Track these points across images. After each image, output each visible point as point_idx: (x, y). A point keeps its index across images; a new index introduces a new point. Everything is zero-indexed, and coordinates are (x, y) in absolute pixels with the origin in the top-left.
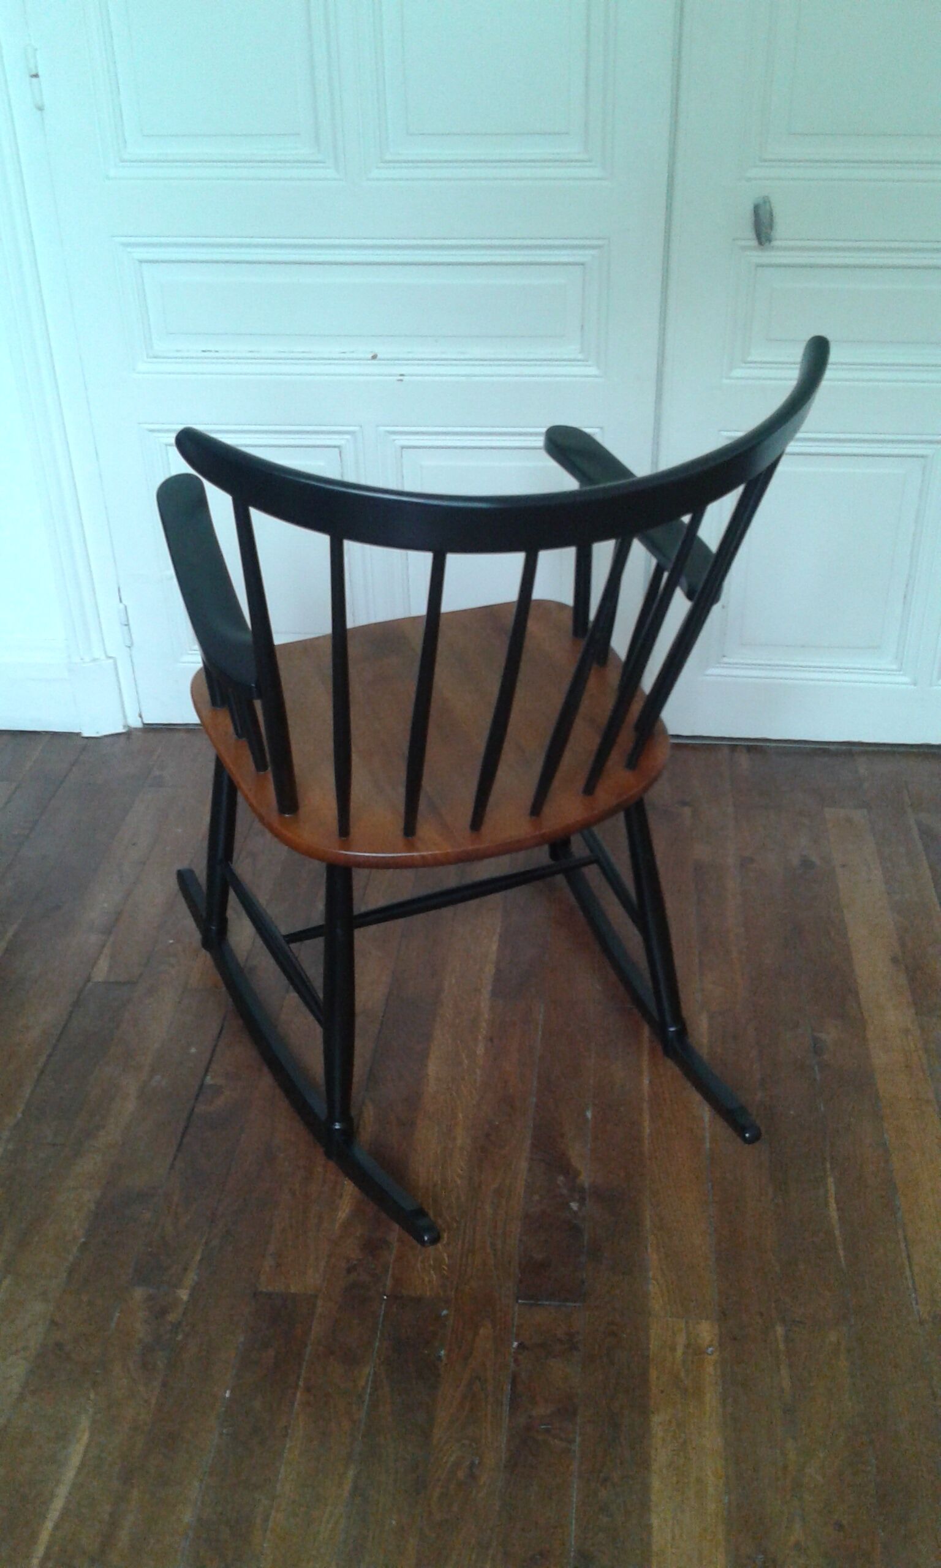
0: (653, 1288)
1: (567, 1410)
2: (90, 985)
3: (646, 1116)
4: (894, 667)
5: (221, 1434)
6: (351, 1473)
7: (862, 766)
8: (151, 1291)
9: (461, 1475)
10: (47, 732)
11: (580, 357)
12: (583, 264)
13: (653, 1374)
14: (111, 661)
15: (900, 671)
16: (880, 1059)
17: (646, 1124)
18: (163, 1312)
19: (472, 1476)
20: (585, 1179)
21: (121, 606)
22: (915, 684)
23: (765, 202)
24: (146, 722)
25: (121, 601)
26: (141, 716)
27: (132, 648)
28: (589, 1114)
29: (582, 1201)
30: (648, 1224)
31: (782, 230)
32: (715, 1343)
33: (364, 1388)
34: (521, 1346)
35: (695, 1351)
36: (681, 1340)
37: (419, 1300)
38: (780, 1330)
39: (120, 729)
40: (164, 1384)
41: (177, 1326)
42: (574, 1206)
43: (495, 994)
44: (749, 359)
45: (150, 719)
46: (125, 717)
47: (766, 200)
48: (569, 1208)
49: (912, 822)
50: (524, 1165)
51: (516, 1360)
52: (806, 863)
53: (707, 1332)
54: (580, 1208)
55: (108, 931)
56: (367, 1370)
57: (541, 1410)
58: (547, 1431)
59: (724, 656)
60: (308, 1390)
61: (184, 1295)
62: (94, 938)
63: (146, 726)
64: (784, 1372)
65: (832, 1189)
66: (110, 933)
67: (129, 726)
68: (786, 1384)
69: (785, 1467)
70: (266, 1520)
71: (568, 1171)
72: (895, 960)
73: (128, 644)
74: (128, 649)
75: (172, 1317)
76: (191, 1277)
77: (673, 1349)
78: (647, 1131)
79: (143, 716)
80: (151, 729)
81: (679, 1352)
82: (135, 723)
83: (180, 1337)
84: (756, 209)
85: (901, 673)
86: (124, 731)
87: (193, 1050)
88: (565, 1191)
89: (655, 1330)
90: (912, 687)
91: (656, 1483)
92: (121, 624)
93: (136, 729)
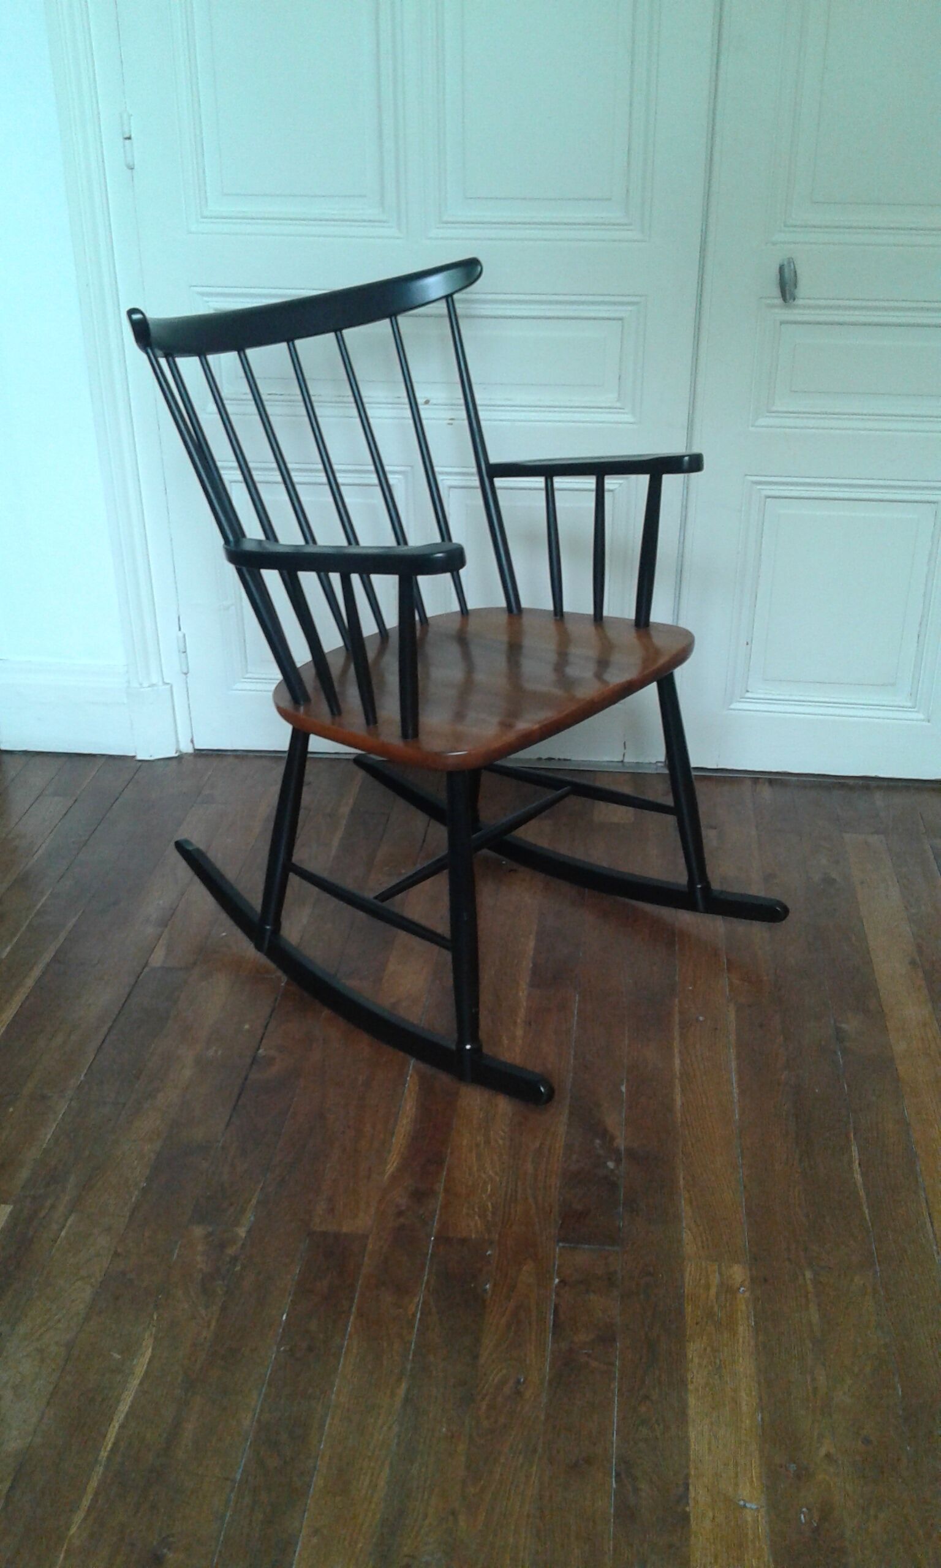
0: (687, 1236)
1: (606, 1338)
2: (147, 969)
3: (678, 1089)
4: (909, 704)
5: (278, 1351)
6: (404, 1386)
7: (879, 799)
8: (210, 1229)
9: (507, 1390)
10: (103, 755)
11: (618, 405)
12: (621, 319)
13: (689, 1309)
14: (168, 687)
15: (914, 708)
16: (900, 1047)
17: (678, 1096)
18: (222, 1246)
19: (519, 1393)
20: (621, 1143)
21: (180, 634)
22: (929, 721)
23: (789, 263)
24: (198, 747)
25: (180, 629)
26: (192, 741)
27: (188, 675)
28: (623, 1089)
29: (618, 1161)
30: (682, 1182)
31: (804, 289)
32: (746, 1283)
33: (414, 1315)
34: (563, 1282)
35: (728, 1290)
36: (715, 1280)
37: (463, 1241)
38: (809, 1275)
39: (172, 754)
40: (224, 1308)
41: (234, 1259)
42: (611, 1165)
43: (532, 985)
44: (774, 409)
45: (201, 745)
46: (178, 741)
47: (791, 261)
48: (607, 1167)
49: (927, 847)
50: (563, 1128)
51: (558, 1295)
52: (829, 881)
53: (738, 1273)
54: (616, 1167)
55: (164, 923)
56: (419, 1299)
57: (582, 1337)
58: (589, 1356)
59: (748, 691)
60: (361, 1315)
61: (242, 1232)
62: (150, 930)
63: (197, 752)
64: (813, 1308)
65: (855, 1154)
66: (166, 926)
67: (180, 752)
68: (815, 1318)
69: (815, 1389)
70: (322, 1426)
71: (605, 1135)
72: (913, 963)
73: (185, 671)
74: (184, 676)
75: (231, 1251)
76: (249, 1218)
77: (707, 1287)
78: (679, 1103)
79: (195, 742)
80: (201, 754)
81: (713, 1291)
82: (187, 748)
83: (238, 1268)
84: (781, 269)
85: (915, 710)
86: (177, 755)
87: (247, 1027)
88: (601, 1152)
89: (690, 1272)
90: (927, 724)
91: (692, 1401)
92: (179, 651)
93: (187, 754)
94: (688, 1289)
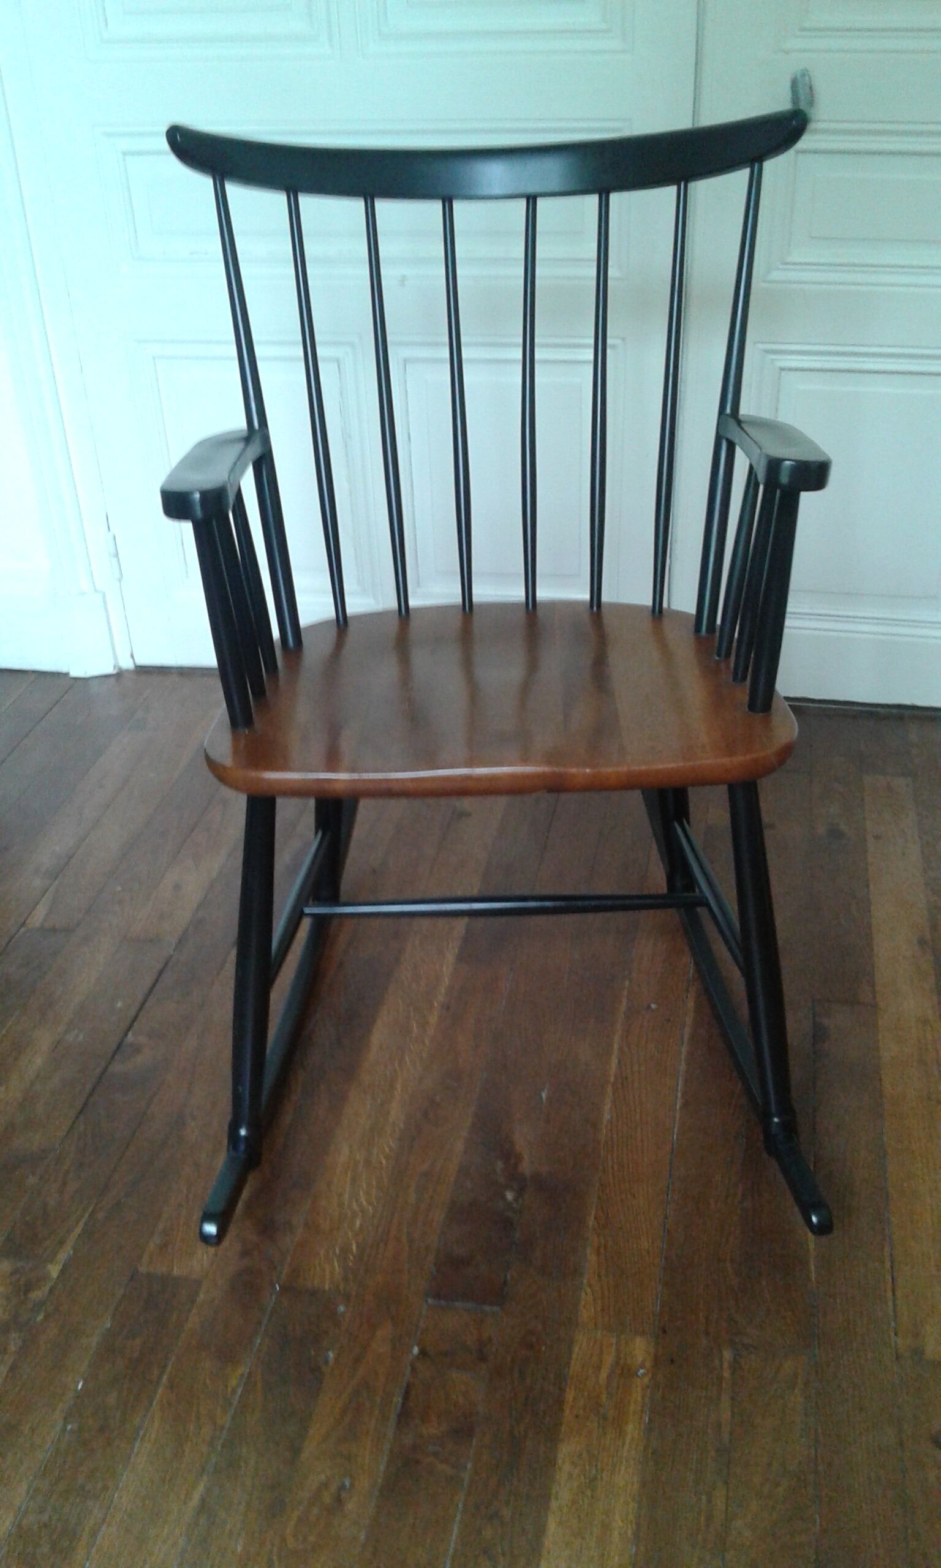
0: (586, 1297)
1: (463, 1431)
2: (23, 930)
3: (609, 1100)
5: (64, 1430)
6: (201, 1488)
7: (914, 733)
8: (19, 1264)
9: (327, 1498)
10: (34, 672)
13: (570, 1395)
14: (99, 595)
16: (889, 1050)
17: (607, 1107)
18: (29, 1287)
19: (339, 1500)
20: (526, 1167)
21: (110, 536)
23: (803, 75)
24: (139, 663)
25: (109, 529)
26: (132, 656)
27: (122, 582)
28: (544, 1095)
29: (520, 1192)
30: (591, 1222)
31: (822, 108)
32: (648, 1364)
33: (234, 1391)
34: (423, 1353)
35: (624, 1372)
36: (609, 1359)
37: (313, 1293)
38: (727, 1355)
39: (110, 670)
40: (13, 1369)
41: (39, 1306)
42: (510, 1196)
43: (460, 958)
44: (787, 262)
45: (142, 660)
46: (115, 657)
47: (805, 73)
48: (504, 1198)
50: (460, 1146)
51: (414, 1369)
52: (835, 833)
53: (640, 1350)
54: (516, 1200)
55: (54, 874)
56: (243, 1370)
57: (432, 1429)
58: (435, 1454)
60: (171, 1386)
61: (54, 1270)
62: (37, 882)
63: (139, 669)
64: (725, 1402)
66: (56, 879)
67: (119, 668)
68: (726, 1415)
69: (710, 1518)
70: (94, 1534)
71: (510, 1156)
72: (922, 942)
73: (118, 576)
74: (117, 582)
75: (37, 1295)
76: (63, 1256)
77: (598, 1368)
78: (607, 1116)
79: (135, 657)
80: (143, 671)
81: (604, 1375)
82: (127, 664)
83: (40, 1317)
84: (794, 84)
86: (114, 672)
87: (119, 1004)
88: (501, 1180)
89: (582, 1346)
91: (552, 1526)
92: (109, 555)
93: (127, 671)
94: (575, 1366)
